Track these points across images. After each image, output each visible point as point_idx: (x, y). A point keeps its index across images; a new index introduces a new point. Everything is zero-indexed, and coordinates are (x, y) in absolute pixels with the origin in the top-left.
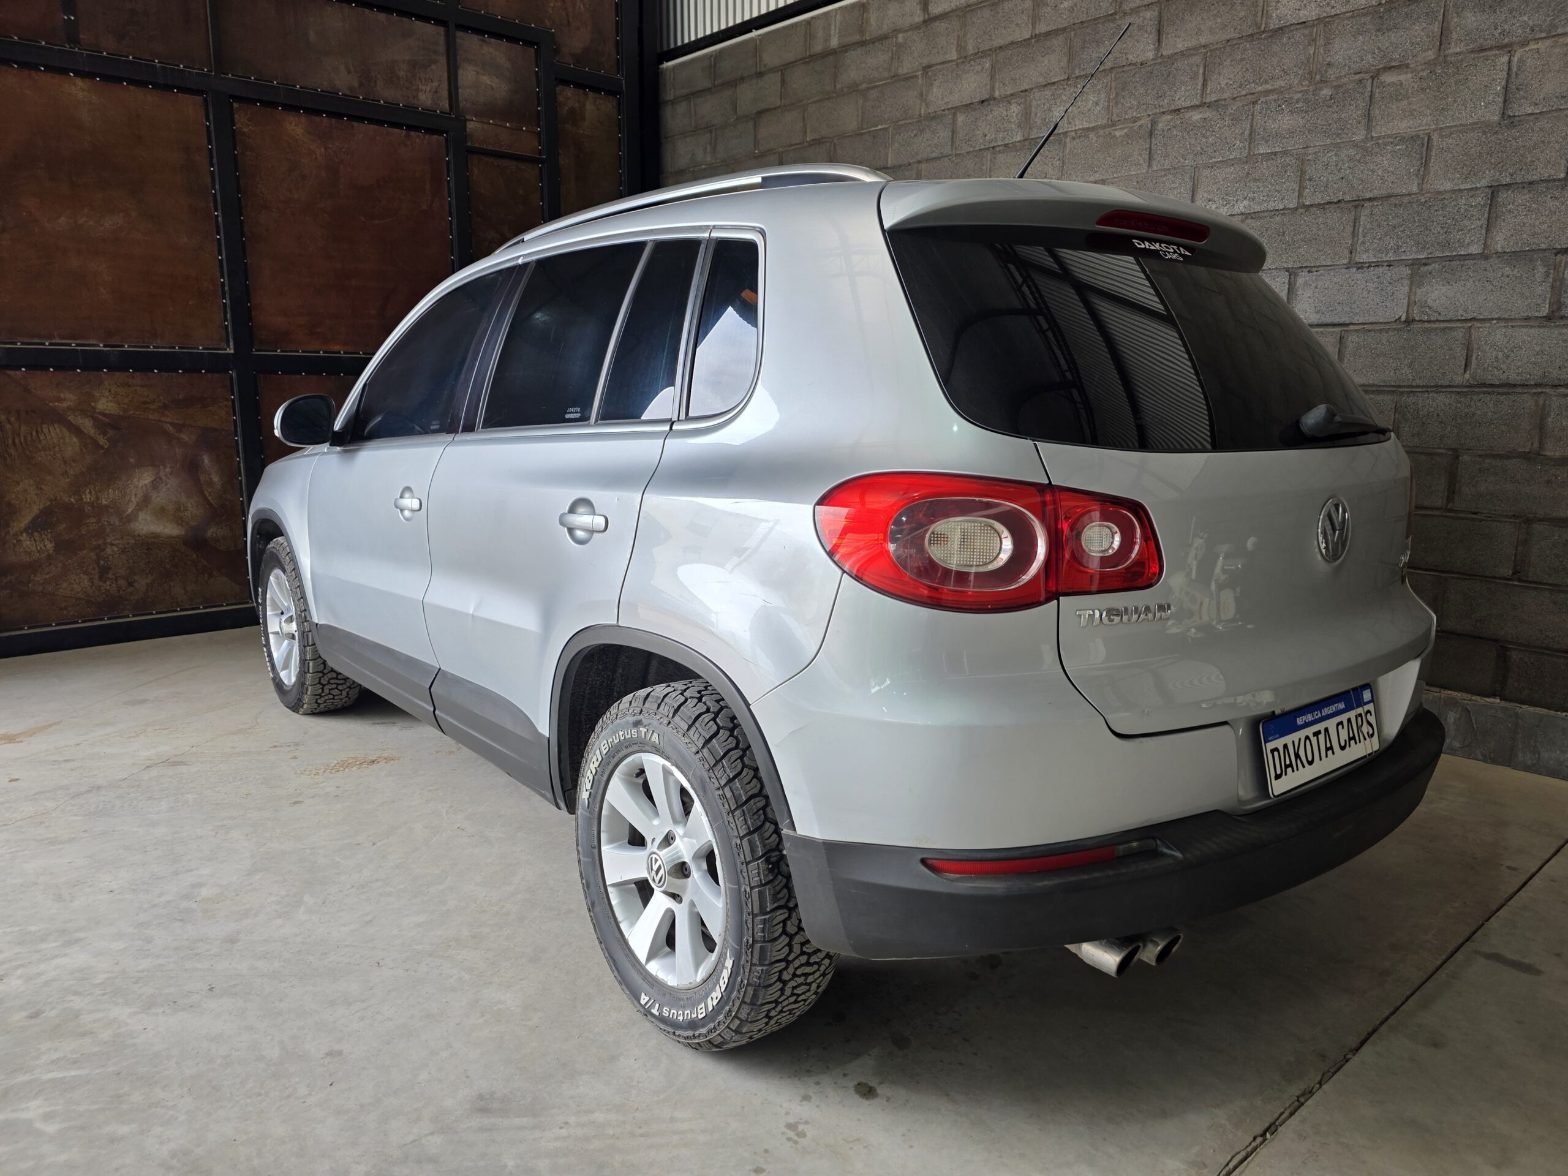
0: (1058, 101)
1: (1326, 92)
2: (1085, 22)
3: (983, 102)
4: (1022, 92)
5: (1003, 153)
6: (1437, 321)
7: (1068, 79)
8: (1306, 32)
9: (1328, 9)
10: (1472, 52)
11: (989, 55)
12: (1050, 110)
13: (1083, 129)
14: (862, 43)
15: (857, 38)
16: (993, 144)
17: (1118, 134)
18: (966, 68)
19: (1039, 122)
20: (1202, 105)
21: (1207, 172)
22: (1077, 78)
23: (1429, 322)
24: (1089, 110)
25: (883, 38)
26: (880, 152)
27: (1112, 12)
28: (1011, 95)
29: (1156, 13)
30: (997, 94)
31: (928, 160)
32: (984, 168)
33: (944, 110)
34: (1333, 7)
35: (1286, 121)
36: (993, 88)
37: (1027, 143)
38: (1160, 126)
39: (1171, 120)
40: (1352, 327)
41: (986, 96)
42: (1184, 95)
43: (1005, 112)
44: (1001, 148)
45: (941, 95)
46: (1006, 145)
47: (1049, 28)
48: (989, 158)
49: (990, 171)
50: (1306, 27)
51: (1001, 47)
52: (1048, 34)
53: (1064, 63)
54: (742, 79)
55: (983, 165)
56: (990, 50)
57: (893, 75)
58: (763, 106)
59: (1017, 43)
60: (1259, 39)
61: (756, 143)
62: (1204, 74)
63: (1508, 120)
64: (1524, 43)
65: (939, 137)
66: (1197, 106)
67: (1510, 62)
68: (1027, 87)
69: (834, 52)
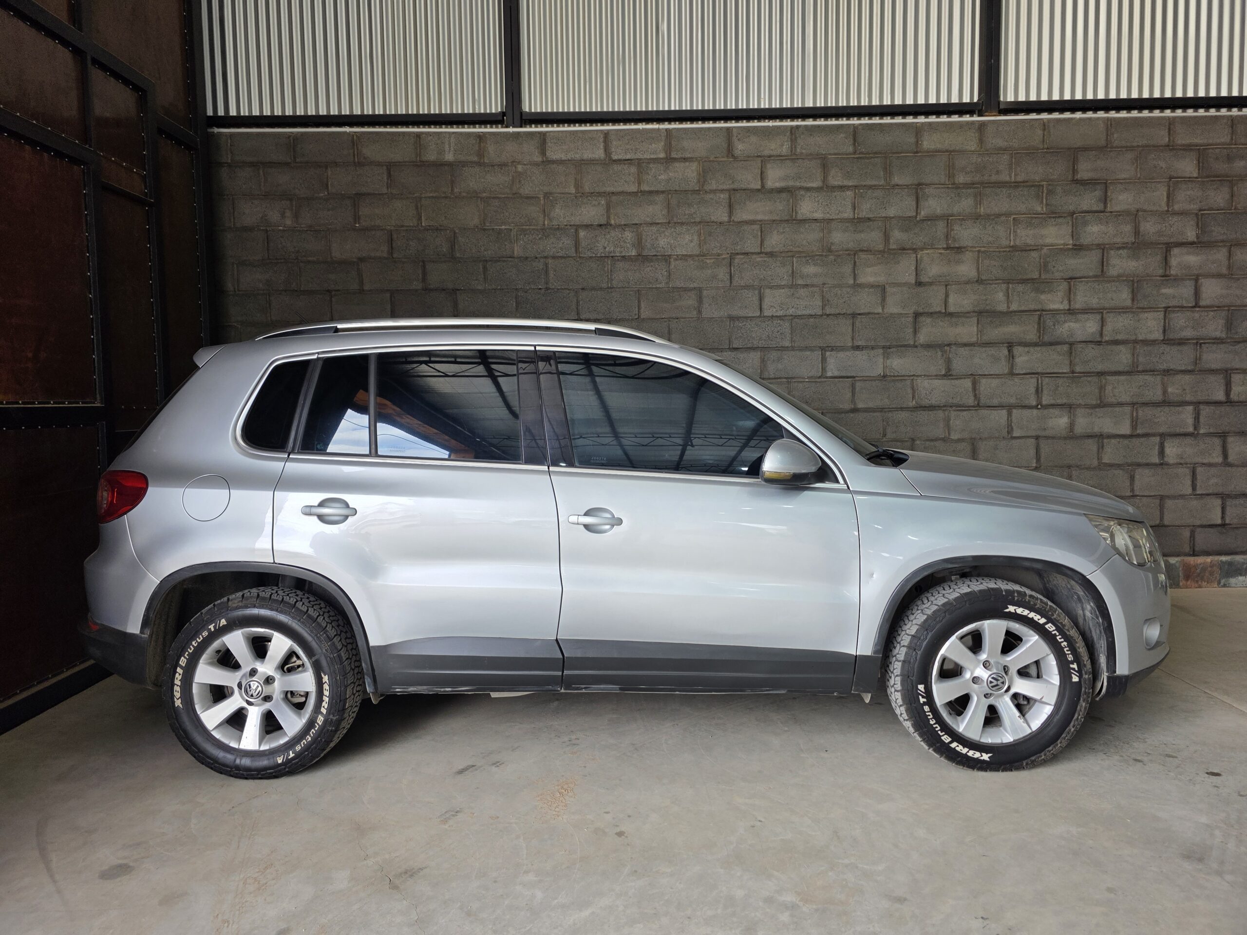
0: (663, 235)
1: (832, 257)
2: (678, 191)
3: (601, 225)
4: (633, 224)
5: (621, 261)
6: (898, 376)
7: (669, 223)
8: (818, 224)
9: (828, 215)
10: (900, 250)
11: (604, 196)
12: (656, 239)
13: (683, 255)
14: (479, 164)
15: (476, 159)
16: (612, 254)
17: (708, 261)
18: (585, 201)
19: (649, 246)
20: (761, 253)
21: (768, 291)
22: (675, 223)
23: (894, 376)
24: (686, 244)
25: (502, 165)
26: (505, 245)
27: (698, 189)
28: (625, 225)
29: (727, 196)
30: (613, 222)
31: (554, 257)
32: (606, 269)
33: (566, 225)
34: (831, 215)
35: (811, 269)
36: (608, 218)
37: (640, 258)
38: (736, 261)
39: (743, 258)
40: (857, 378)
41: (603, 222)
42: (751, 244)
43: (620, 235)
44: (619, 258)
45: (560, 214)
46: (623, 257)
47: (652, 189)
48: (609, 263)
49: (611, 271)
50: (817, 222)
51: (613, 193)
52: (650, 192)
53: (665, 212)
54: (336, 164)
55: (605, 267)
56: (604, 193)
57: (515, 192)
58: (364, 190)
59: (626, 193)
60: (791, 223)
61: (357, 218)
62: (761, 236)
63: (919, 284)
64: (922, 249)
65: (563, 243)
66: (759, 253)
67: (917, 257)
68: (637, 222)
69: (450, 164)
